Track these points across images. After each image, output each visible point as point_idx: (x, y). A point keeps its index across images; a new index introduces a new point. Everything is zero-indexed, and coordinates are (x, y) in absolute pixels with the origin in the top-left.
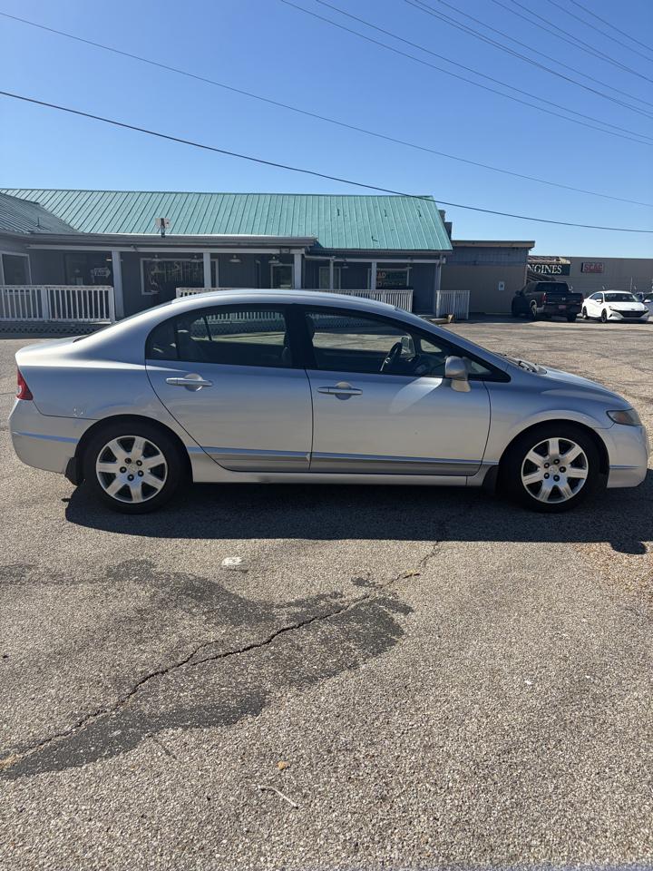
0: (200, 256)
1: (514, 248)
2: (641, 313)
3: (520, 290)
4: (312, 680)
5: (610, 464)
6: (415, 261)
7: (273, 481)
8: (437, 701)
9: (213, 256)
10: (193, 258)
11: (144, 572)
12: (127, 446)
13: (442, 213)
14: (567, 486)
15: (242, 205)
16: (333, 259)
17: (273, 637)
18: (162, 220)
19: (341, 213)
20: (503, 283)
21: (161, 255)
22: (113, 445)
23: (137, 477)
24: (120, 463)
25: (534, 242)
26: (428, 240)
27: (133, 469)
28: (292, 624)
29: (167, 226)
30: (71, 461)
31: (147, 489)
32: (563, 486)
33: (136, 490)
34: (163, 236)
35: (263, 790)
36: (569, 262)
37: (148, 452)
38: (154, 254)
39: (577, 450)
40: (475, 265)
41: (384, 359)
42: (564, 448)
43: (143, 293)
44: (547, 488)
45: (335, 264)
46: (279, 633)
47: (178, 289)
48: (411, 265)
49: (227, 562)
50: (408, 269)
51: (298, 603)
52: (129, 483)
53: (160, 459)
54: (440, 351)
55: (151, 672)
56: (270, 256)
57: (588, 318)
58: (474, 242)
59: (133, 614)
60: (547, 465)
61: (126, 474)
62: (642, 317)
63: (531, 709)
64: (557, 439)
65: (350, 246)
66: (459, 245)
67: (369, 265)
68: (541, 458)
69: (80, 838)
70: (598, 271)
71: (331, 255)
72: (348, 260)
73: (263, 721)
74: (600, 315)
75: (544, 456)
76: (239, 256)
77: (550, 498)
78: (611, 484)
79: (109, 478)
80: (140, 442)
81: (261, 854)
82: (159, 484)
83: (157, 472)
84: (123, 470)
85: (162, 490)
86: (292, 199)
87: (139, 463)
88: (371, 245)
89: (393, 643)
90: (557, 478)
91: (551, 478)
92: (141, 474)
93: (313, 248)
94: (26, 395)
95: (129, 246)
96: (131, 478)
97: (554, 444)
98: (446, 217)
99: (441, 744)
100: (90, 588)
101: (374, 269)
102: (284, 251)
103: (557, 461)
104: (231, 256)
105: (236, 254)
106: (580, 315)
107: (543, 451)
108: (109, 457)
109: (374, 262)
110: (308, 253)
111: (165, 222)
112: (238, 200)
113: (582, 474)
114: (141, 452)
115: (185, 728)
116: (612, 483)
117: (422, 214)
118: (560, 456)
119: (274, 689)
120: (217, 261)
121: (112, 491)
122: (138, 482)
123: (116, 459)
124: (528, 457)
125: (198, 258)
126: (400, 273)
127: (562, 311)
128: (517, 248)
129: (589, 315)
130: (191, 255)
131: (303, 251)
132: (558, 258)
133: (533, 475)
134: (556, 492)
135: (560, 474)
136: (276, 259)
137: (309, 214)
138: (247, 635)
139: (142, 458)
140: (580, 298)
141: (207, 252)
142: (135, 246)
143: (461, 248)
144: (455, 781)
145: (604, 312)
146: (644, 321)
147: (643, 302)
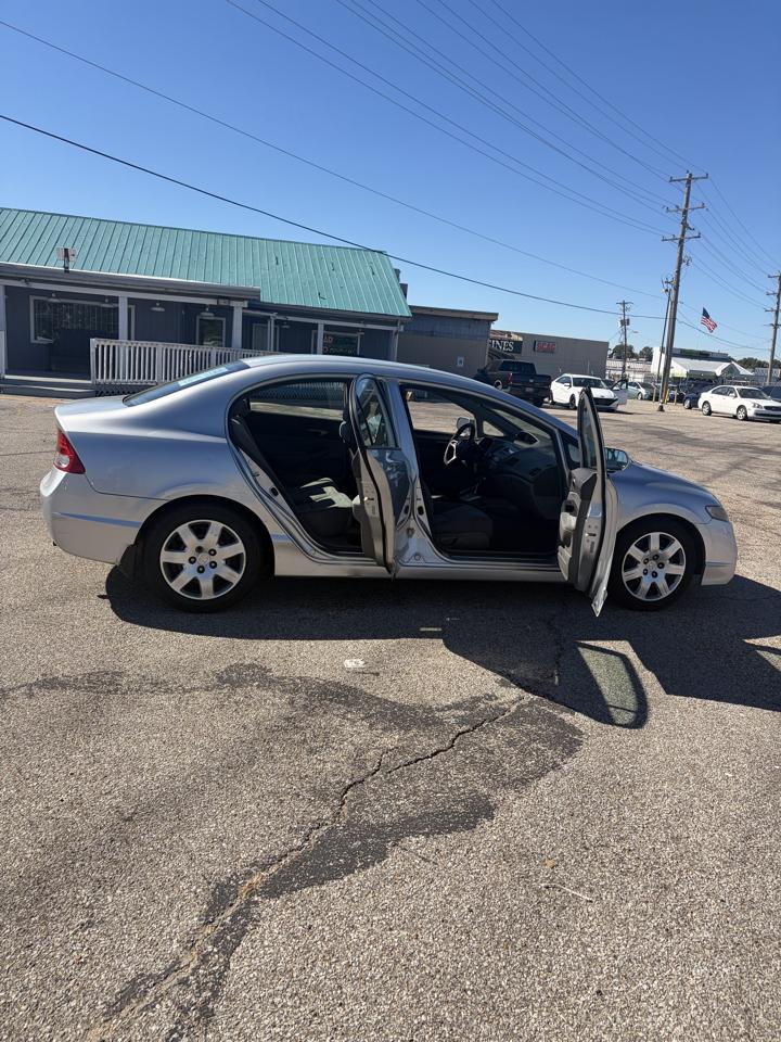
0: (115, 300)
1: (475, 320)
2: (610, 401)
3: (482, 367)
4: (524, 782)
5: (707, 561)
6: (369, 326)
7: (364, 575)
8: (656, 796)
9: (131, 301)
10: (104, 302)
11: (262, 676)
12: (200, 531)
13: (397, 272)
14: (665, 582)
15: (156, 241)
16: (273, 316)
17: (453, 740)
18: (66, 250)
19: (280, 261)
20: (462, 359)
21: (59, 294)
22: (184, 530)
23: (208, 569)
24: (190, 552)
25: (497, 314)
26: (384, 303)
27: (204, 559)
28: (465, 728)
29: (71, 258)
30: (129, 549)
31: (219, 583)
32: (661, 583)
33: (206, 584)
34: (67, 271)
35: (547, 887)
36: (521, 339)
37: (225, 539)
38: (52, 292)
39: (676, 546)
40: (432, 335)
41: (449, 441)
42: (665, 543)
43: (33, 341)
44: (646, 584)
45: (277, 322)
46: (457, 736)
47: (93, 340)
48: (363, 330)
49: (349, 664)
50: (358, 335)
51: (457, 706)
52: (199, 576)
53: (238, 548)
54: (501, 434)
55: (348, 782)
56: (203, 307)
57: (554, 403)
58: (431, 309)
59: (284, 724)
60: (646, 561)
61: (196, 565)
62: (612, 406)
63: (747, 799)
64: (658, 534)
65: (293, 302)
66: (419, 311)
67: (315, 326)
68: (642, 553)
69: (394, 948)
70: (552, 351)
71: (271, 311)
72: (290, 318)
73: (503, 824)
74: (567, 401)
75: (645, 551)
76: (163, 303)
77: (648, 595)
78: (706, 581)
79: (175, 570)
80: (216, 527)
81: (585, 946)
82: (235, 578)
83: (234, 563)
84: (192, 560)
85: (237, 585)
86: (219, 239)
87: (213, 552)
88: (319, 304)
89: (579, 743)
90: (655, 575)
91: (649, 574)
92: (214, 565)
93: (253, 301)
94: (76, 467)
95: (19, 279)
96: (201, 570)
97: (655, 537)
98: (401, 277)
99: (685, 834)
100: (212, 697)
101: (321, 331)
102: (222, 302)
103: (656, 557)
104: (153, 303)
105: (160, 301)
106: (546, 400)
107: (644, 546)
108: (177, 545)
109: (321, 323)
110: (249, 308)
111: (70, 254)
112: (150, 234)
113: (679, 570)
114: (217, 539)
115: (427, 835)
116: (708, 580)
117: (376, 273)
118: (660, 552)
119: (492, 792)
120: (133, 307)
121: (177, 585)
122: (211, 573)
123: (185, 547)
124: (629, 552)
125: (109, 302)
126: (350, 338)
127: (529, 394)
128: (479, 320)
129: (555, 400)
130: (101, 298)
131: (246, 304)
132: (509, 334)
133: (634, 571)
134: (654, 589)
135: (658, 570)
136: (210, 311)
137: (242, 259)
138: (425, 742)
139: (216, 547)
140: (548, 380)
141: (123, 296)
142: (28, 281)
143: (420, 314)
144: (718, 867)
145: (573, 398)
146: (612, 411)
147: (611, 389)
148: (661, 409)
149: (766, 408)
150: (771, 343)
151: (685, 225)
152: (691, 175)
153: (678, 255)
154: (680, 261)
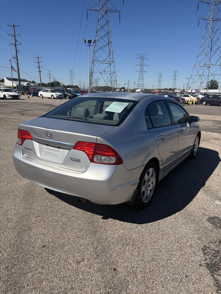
145: (5, 96)
146: (18, 99)
147: (16, 92)
148: (29, 97)
149: (59, 95)
150: (40, 76)
151: (16, 40)
152: (14, 25)
153: (15, 49)
154: (17, 51)
